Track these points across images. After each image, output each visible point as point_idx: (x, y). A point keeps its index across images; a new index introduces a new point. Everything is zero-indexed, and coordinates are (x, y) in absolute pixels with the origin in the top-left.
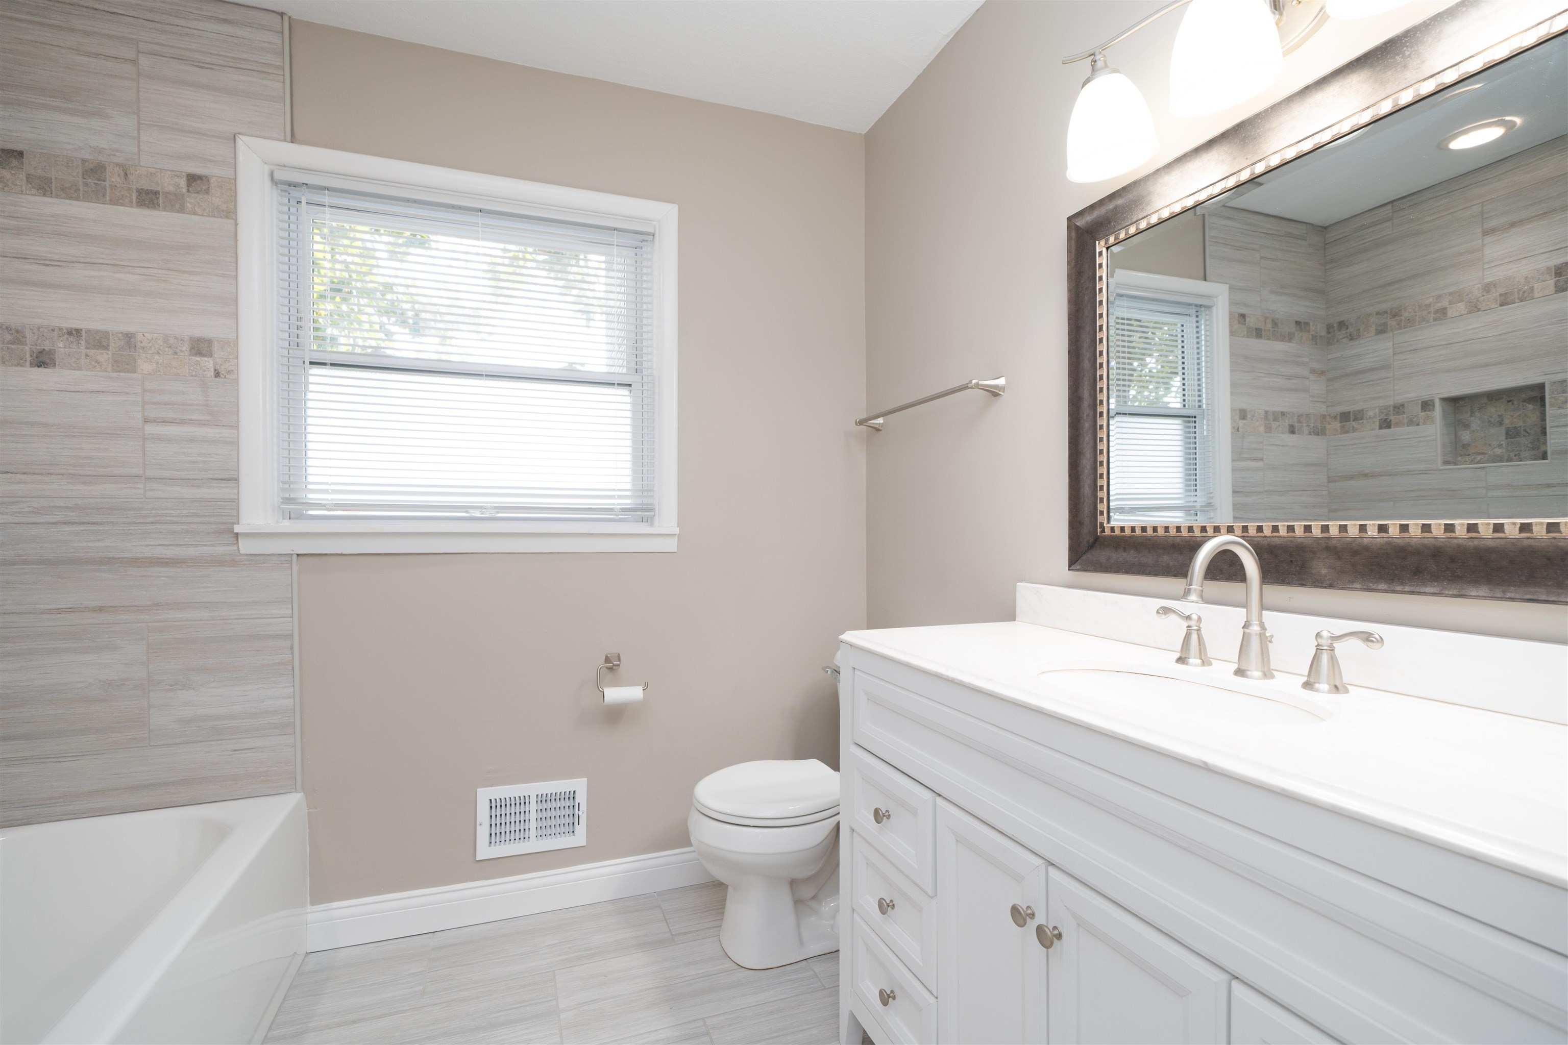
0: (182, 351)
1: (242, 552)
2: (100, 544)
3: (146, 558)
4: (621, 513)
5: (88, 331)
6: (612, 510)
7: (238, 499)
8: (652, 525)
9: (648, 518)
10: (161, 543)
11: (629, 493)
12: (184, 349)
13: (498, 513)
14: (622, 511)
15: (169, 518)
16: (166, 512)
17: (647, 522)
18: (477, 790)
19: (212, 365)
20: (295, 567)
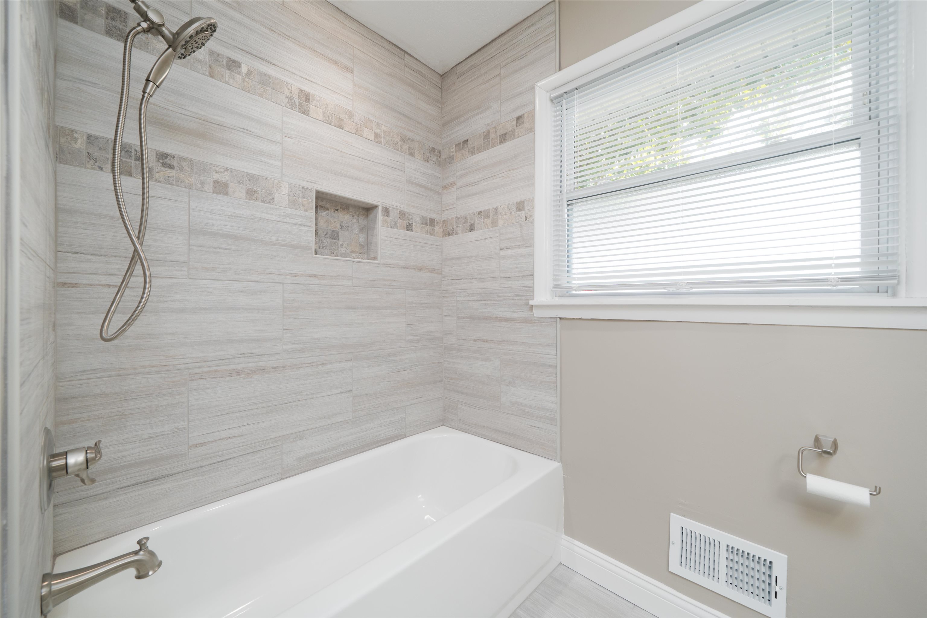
0: (513, 211)
1: (535, 316)
2: (486, 310)
3: (500, 317)
4: (840, 283)
5: (484, 211)
6: (826, 280)
7: (533, 286)
8: (894, 295)
9: (887, 287)
10: (505, 310)
11: (858, 260)
12: (514, 209)
13: (692, 288)
14: (841, 281)
15: (508, 297)
16: (507, 294)
17: (887, 292)
18: (670, 515)
19: (524, 215)
20: (558, 326)
